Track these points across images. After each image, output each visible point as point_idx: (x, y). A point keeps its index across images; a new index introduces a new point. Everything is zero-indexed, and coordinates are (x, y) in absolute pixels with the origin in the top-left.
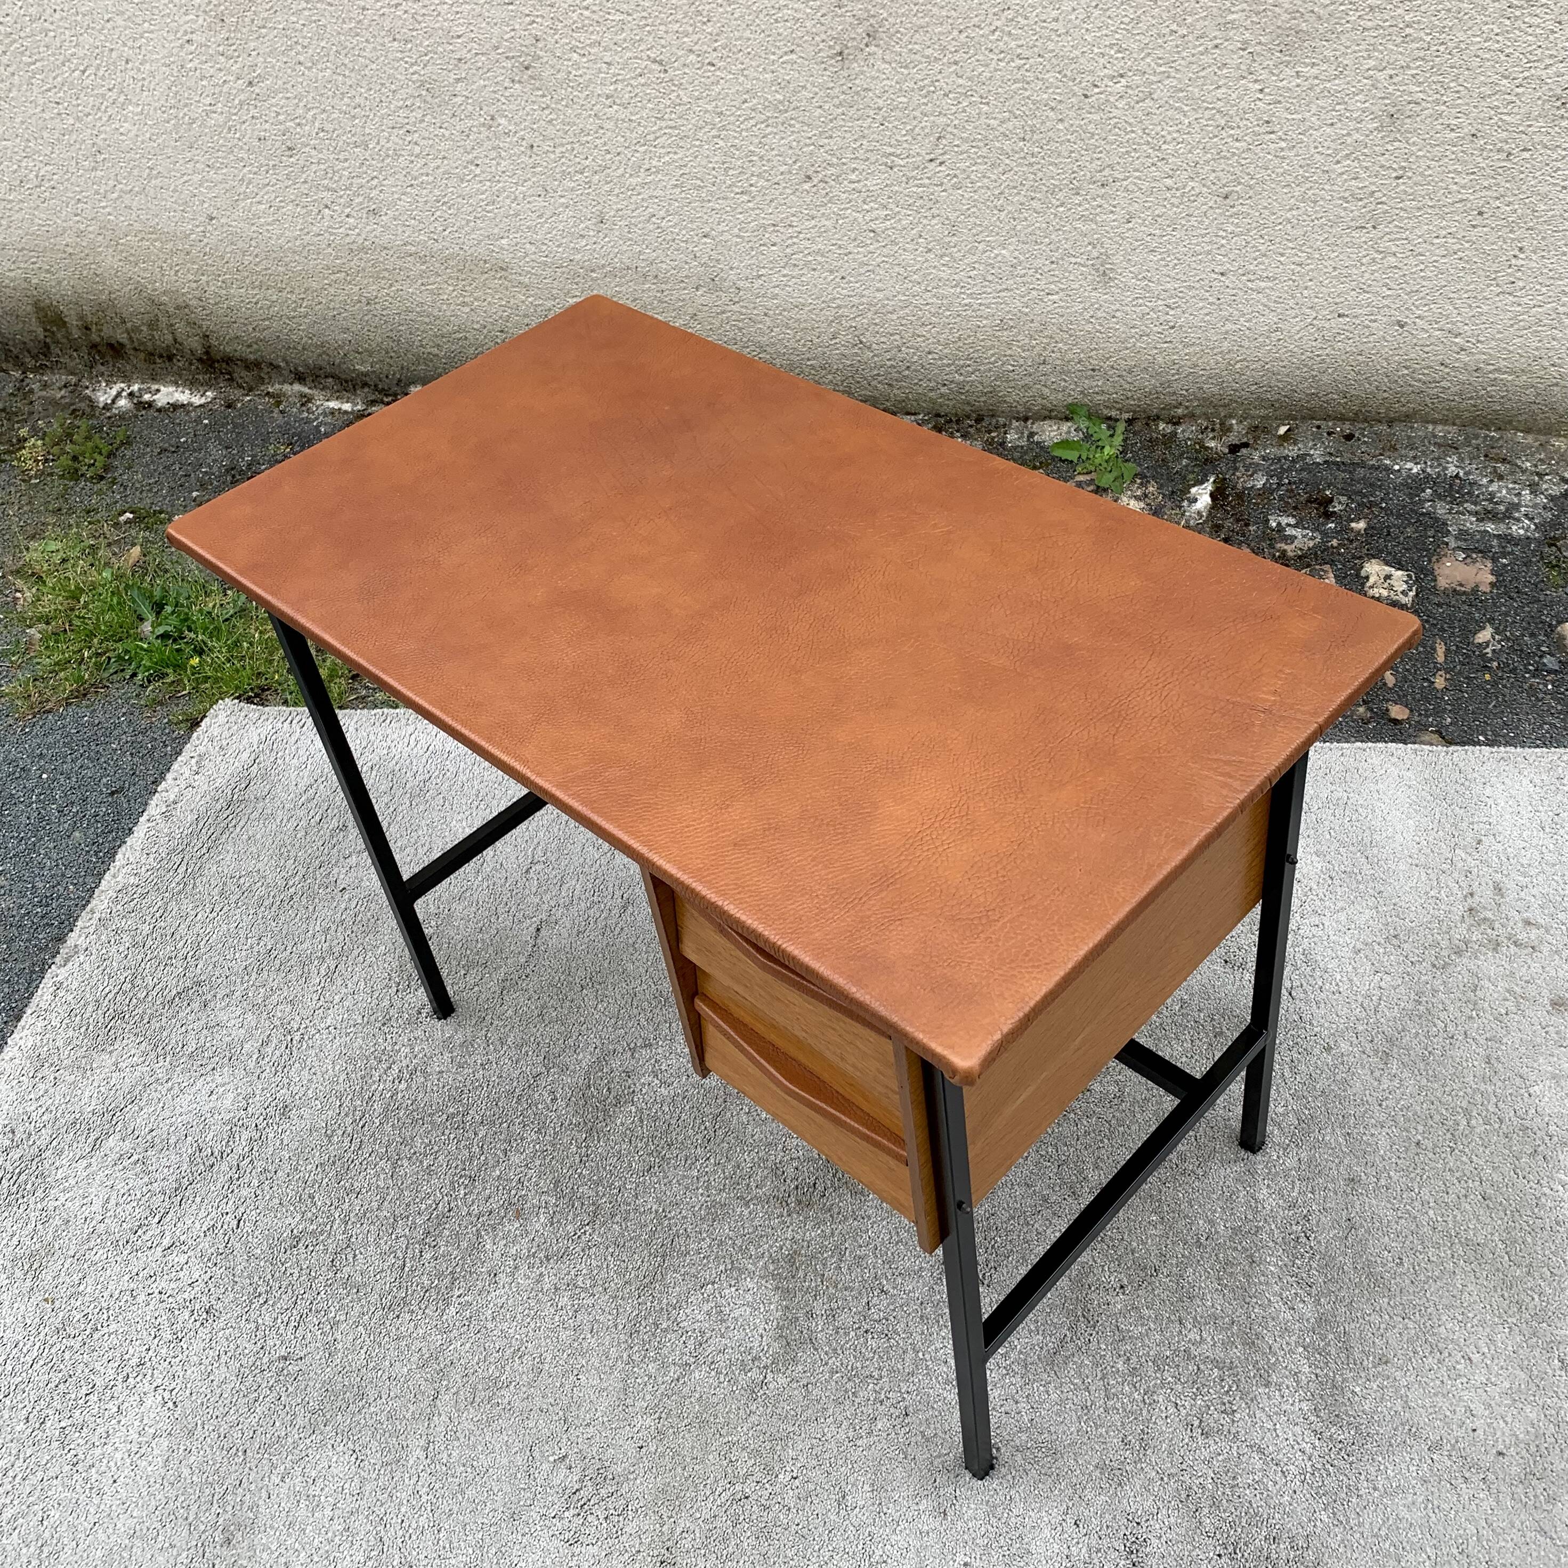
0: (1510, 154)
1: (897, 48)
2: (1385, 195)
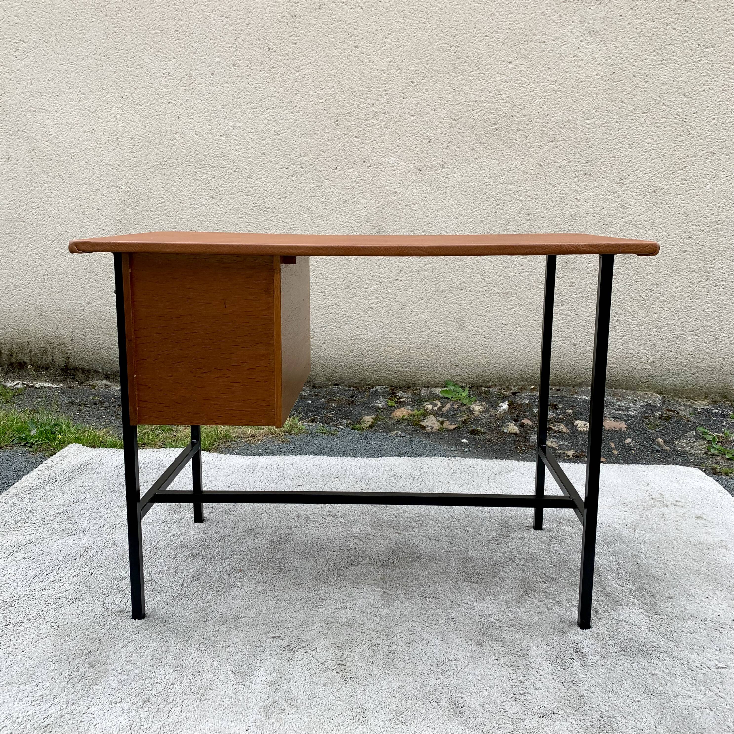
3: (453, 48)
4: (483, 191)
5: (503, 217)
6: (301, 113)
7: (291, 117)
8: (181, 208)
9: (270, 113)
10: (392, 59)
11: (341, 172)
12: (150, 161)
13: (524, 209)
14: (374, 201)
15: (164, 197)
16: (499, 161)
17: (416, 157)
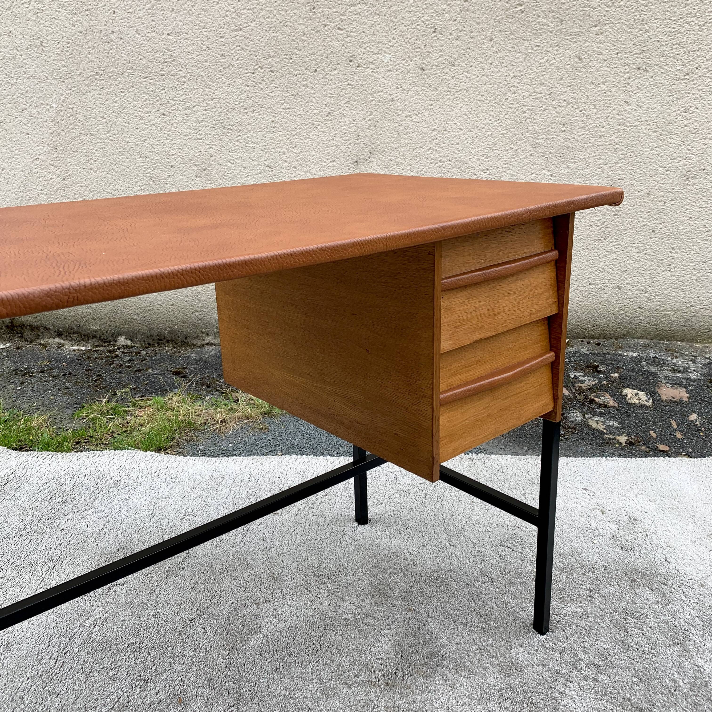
0: (665, 203)
1: (384, 158)
2: (609, 224)
4: (505, 94)
5: (530, 128)
7: (255, 6)
8: (126, 130)
11: (321, 76)
12: (84, 70)
13: (557, 117)
14: (364, 112)
15: (105, 116)
16: (525, 54)
17: (417, 52)
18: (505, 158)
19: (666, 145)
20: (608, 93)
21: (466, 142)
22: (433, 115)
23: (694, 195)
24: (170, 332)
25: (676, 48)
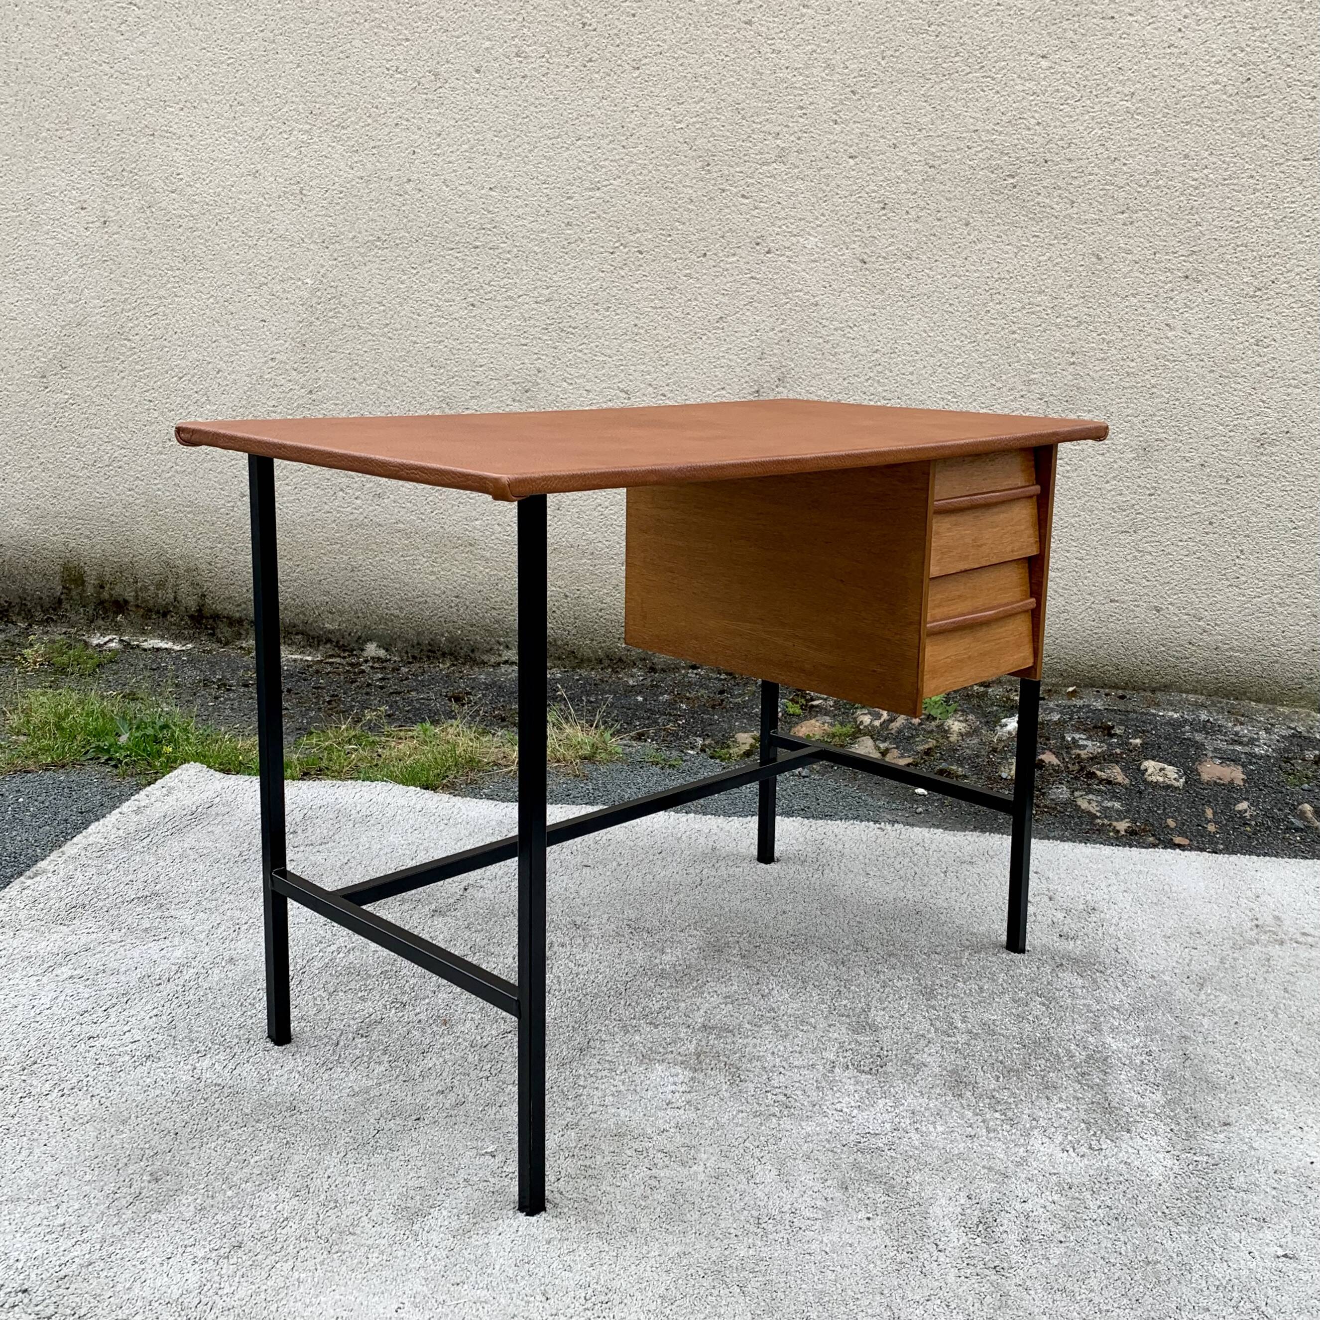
0: (1228, 480)
1: (798, 389)
2: (1142, 508)
3: (933, 28)
4: (985, 305)
5: (1022, 357)
6: (641, 148)
7: (622, 156)
8: (414, 324)
9: (584, 148)
10: (815, 48)
11: (712, 263)
12: (359, 233)
13: (1063, 341)
14: (774, 319)
15: (385, 301)
16: (1017, 247)
17: (856, 236)
18: (983, 399)
19: (1228, 391)
20: (1141, 310)
21: (923, 372)
22: (876, 329)
23: (1272, 471)
24: (447, 639)
25: (1242, 251)
